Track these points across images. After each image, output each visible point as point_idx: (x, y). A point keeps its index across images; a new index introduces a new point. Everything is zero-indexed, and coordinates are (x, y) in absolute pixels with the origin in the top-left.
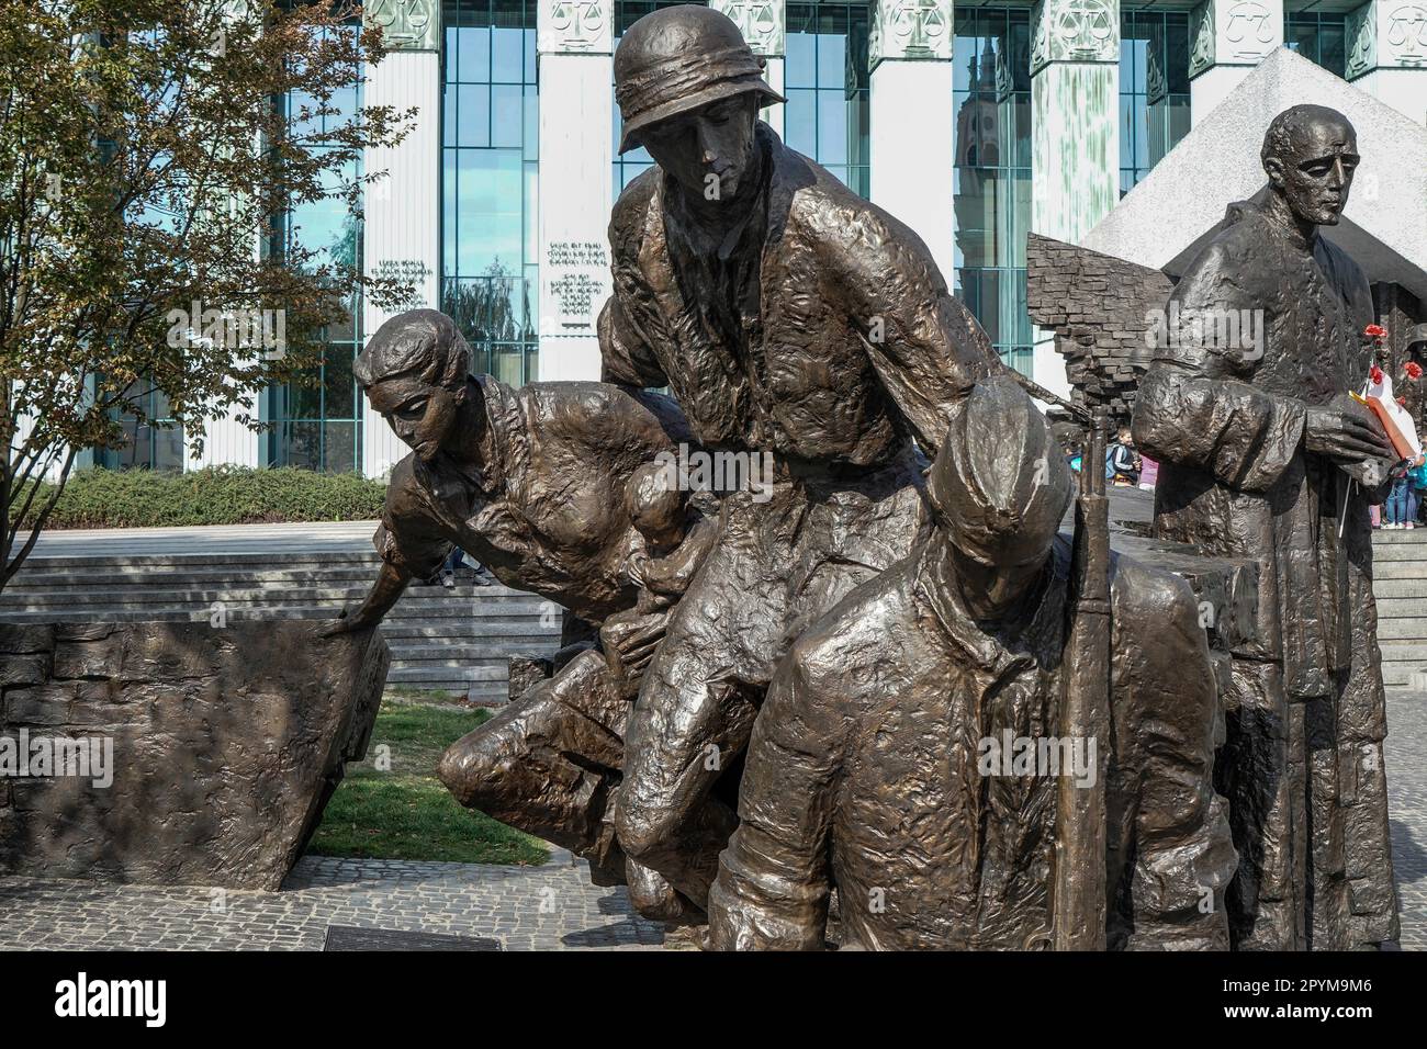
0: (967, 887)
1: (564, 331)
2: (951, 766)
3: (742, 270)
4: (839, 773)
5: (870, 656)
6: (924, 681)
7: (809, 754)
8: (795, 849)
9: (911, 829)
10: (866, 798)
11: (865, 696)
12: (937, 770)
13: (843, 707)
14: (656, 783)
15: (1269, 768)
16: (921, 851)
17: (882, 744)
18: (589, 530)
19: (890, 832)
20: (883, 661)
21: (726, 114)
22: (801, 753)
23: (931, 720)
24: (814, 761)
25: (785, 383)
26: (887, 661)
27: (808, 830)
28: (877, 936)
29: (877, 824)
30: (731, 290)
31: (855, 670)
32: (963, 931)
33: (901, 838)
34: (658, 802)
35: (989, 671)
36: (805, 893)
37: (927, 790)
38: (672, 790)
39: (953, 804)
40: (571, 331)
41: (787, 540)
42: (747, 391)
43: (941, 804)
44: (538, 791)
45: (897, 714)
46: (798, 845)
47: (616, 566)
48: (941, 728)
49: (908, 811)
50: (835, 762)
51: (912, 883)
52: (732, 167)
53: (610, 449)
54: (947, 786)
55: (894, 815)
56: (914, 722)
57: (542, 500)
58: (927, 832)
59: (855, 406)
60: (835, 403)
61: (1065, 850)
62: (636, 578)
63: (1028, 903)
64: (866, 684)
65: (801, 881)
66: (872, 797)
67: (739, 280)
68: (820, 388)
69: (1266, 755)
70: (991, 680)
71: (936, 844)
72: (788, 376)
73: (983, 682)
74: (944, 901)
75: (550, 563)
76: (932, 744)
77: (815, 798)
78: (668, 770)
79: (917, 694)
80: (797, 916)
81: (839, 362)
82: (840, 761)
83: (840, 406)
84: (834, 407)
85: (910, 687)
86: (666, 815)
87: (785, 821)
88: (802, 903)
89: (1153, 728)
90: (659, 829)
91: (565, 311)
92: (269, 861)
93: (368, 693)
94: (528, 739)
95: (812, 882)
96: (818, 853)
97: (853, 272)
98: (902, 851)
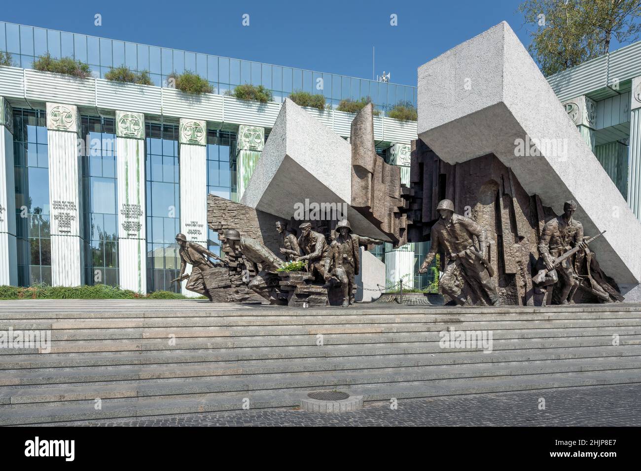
1: (60, 233)
40: (63, 234)
91: (60, 226)
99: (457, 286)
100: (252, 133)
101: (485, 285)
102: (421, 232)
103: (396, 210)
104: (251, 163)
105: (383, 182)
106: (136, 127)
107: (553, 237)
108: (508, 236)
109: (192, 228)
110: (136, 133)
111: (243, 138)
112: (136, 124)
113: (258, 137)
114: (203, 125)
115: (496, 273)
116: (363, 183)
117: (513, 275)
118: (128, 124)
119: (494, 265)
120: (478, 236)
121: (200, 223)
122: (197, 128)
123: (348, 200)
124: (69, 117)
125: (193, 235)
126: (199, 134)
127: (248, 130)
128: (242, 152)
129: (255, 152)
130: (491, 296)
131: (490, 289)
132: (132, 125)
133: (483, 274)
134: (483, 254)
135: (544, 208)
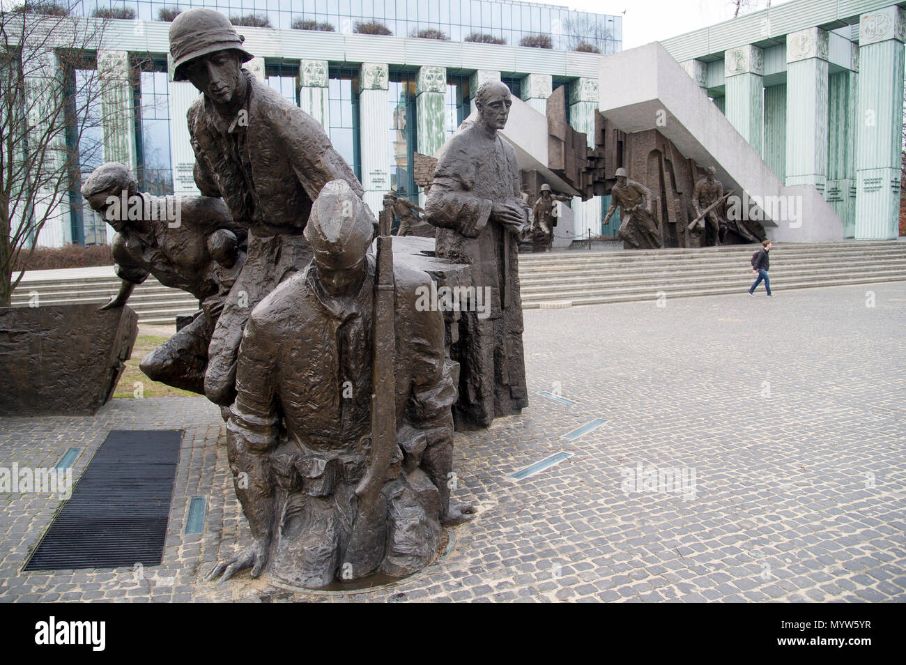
0: (336, 416)
2: (325, 363)
3: (240, 138)
4: (276, 369)
5: (285, 315)
6: (311, 325)
7: (261, 361)
8: (260, 403)
9: (309, 392)
10: (289, 379)
11: (284, 333)
12: (319, 365)
13: (275, 338)
14: (221, 370)
15: (480, 347)
16: (314, 402)
17: (293, 355)
18: (196, 261)
19: (300, 394)
20: (292, 317)
21: (222, 60)
22: (257, 360)
23: (315, 342)
24: (264, 364)
25: (262, 190)
26: (294, 316)
27: (265, 394)
28: (301, 438)
29: (295, 390)
30: (236, 147)
31: (280, 321)
32: (335, 435)
33: (305, 396)
34: (221, 379)
35: (339, 319)
36: (267, 422)
37: (315, 374)
38: (228, 373)
39: (327, 380)
41: (272, 262)
42: (249, 195)
43: (321, 380)
44: (185, 372)
45: (300, 341)
46: (261, 401)
47: (209, 276)
48: (320, 346)
49: (307, 384)
50: (273, 364)
51: (312, 415)
52: (228, 87)
53: (202, 224)
54: (324, 372)
55: (301, 386)
56: (307, 344)
57: (174, 248)
58: (316, 393)
59: (294, 201)
60: (286, 199)
61: (376, 398)
62: (217, 281)
63: (363, 421)
64: (284, 327)
65: (264, 417)
66: (291, 379)
67: (239, 143)
68: (278, 193)
69: (478, 342)
70: (340, 323)
71: (321, 398)
72: (264, 187)
73: (336, 324)
74: (326, 422)
75: (181, 276)
76: (316, 353)
77: (266, 380)
78: (225, 364)
79: (308, 331)
80: (264, 432)
81: (286, 181)
82: (276, 363)
83: (289, 201)
84: (286, 201)
85: (305, 328)
86: (225, 384)
87: (254, 391)
88: (266, 426)
89: (416, 341)
90: (223, 390)
92: (87, 404)
93: (128, 333)
94: (179, 351)
95: (270, 416)
96: (271, 404)
97: (287, 138)
98: (306, 402)
99: (632, 234)
100: (434, 74)
101: (652, 233)
102: (605, 187)
103: (584, 170)
104: (433, 106)
105: (573, 147)
106: (321, 76)
107: (700, 193)
108: (669, 192)
109: (377, 177)
110: (320, 82)
111: (426, 80)
112: (321, 72)
113: (440, 78)
114: (386, 70)
115: (661, 225)
116: (558, 150)
117: (674, 224)
118: (312, 74)
119: (660, 218)
120: (645, 195)
121: (384, 171)
122: (379, 73)
123: (545, 163)
124: (257, 69)
125: (377, 184)
126: (382, 78)
127: (430, 72)
128: (424, 95)
129: (438, 94)
130: (658, 241)
131: (656, 235)
132: (317, 74)
133: (650, 223)
134: (649, 208)
135: (697, 168)
